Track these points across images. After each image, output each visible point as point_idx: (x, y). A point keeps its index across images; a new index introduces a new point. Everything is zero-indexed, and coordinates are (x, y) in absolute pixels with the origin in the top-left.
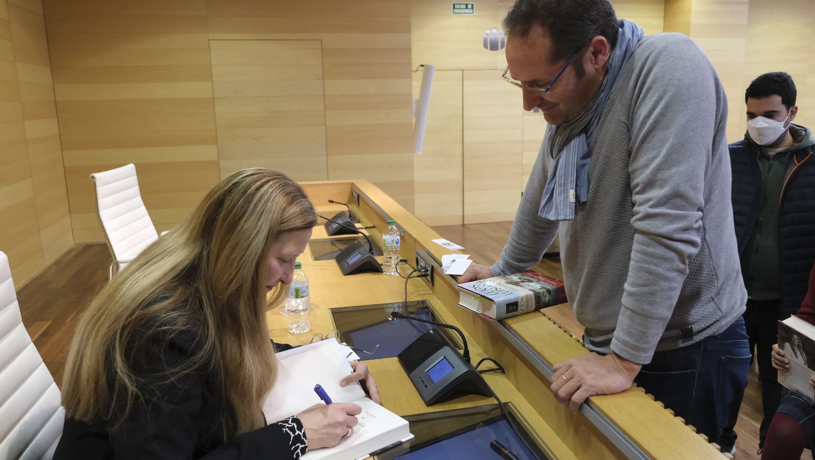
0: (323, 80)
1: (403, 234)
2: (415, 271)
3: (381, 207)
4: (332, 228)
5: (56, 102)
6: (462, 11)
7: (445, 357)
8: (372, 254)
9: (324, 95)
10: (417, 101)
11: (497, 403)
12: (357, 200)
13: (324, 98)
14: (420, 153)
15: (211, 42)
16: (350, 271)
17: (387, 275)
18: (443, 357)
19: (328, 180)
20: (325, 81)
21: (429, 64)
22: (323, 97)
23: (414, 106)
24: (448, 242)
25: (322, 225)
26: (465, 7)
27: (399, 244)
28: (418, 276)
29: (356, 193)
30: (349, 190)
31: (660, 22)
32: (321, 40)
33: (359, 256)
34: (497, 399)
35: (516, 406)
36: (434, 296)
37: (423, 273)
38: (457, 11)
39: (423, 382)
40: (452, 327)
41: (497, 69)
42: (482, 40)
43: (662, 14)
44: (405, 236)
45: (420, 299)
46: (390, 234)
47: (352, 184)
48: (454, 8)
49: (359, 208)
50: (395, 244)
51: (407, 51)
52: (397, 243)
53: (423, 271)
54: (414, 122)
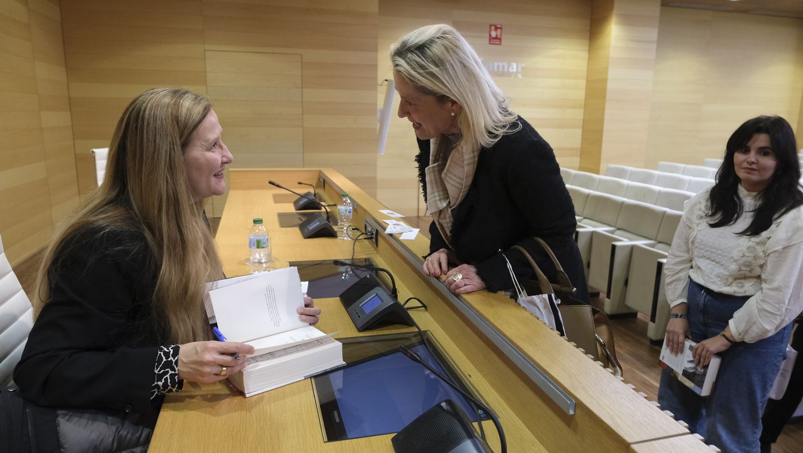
0: (302, 88)
1: (356, 207)
2: (363, 234)
3: (341, 187)
4: (299, 204)
5: (69, 97)
7: (377, 295)
8: (329, 222)
9: (302, 102)
10: (381, 110)
11: (418, 330)
12: (322, 184)
13: (302, 104)
14: (383, 154)
15: (206, 52)
16: (310, 235)
17: (341, 239)
18: (375, 295)
23: (379, 114)
24: (392, 212)
25: (291, 202)
27: (351, 213)
28: (365, 239)
29: (322, 178)
30: (317, 176)
31: (585, 55)
32: (301, 55)
33: (318, 223)
34: (418, 327)
35: (433, 333)
36: (378, 255)
37: (369, 236)
39: (357, 314)
40: (383, 270)
43: (587, 48)
44: (357, 208)
45: (365, 257)
46: (344, 205)
47: (320, 171)
49: (324, 191)
50: (348, 214)
51: (374, 67)
52: (350, 212)
53: (369, 234)
54: (378, 127)
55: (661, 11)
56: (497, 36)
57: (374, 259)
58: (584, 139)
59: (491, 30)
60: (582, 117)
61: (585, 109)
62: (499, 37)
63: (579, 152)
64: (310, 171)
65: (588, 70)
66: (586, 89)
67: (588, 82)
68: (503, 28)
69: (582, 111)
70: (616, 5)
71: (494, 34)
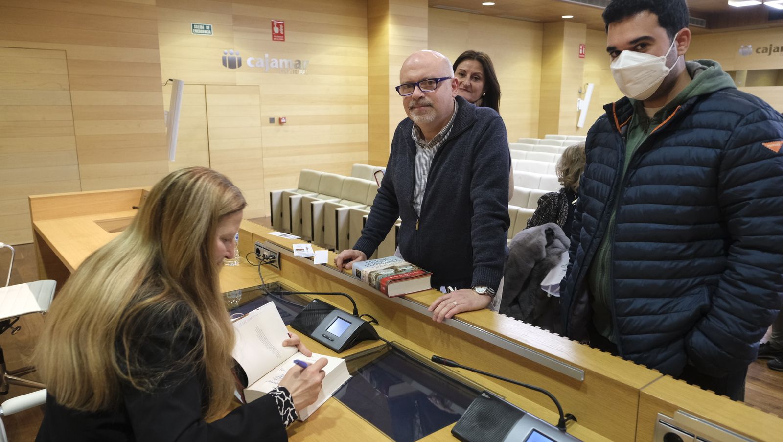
0: (70, 90)
6: (200, 31)
7: (337, 317)
10: (168, 112)
11: (384, 343)
14: (174, 160)
19: (81, 191)
20: (71, 91)
21: (178, 79)
22: (71, 107)
23: (166, 117)
24: (283, 234)
26: (203, 28)
28: (266, 263)
31: (364, 52)
32: (66, 51)
34: (383, 340)
35: (401, 343)
36: (283, 278)
38: (197, 31)
39: (328, 338)
41: (236, 85)
42: (221, 58)
43: (367, 46)
45: (271, 281)
48: (193, 28)
51: (158, 65)
53: (271, 258)
54: (166, 131)
55: (429, 12)
56: (280, 32)
57: (283, 282)
58: (370, 134)
59: (273, 26)
60: (367, 112)
61: (369, 104)
62: (282, 33)
63: (367, 146)
64: (132, 191)
65: (368, 67)
66: (369, 86)
67: (370, 78)
68: (285, 25)
69: (367, 106)
70: (391, 6)
71: (276, 30)
